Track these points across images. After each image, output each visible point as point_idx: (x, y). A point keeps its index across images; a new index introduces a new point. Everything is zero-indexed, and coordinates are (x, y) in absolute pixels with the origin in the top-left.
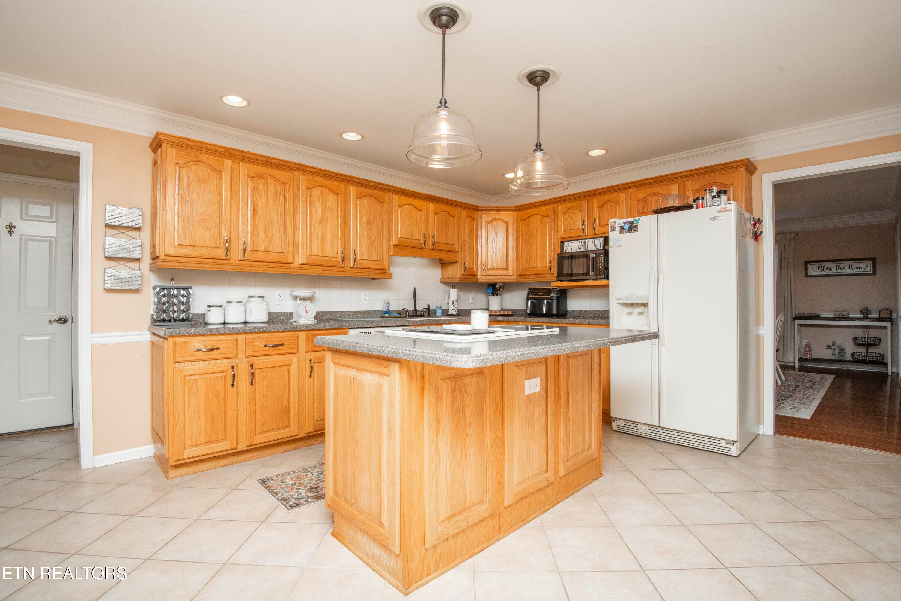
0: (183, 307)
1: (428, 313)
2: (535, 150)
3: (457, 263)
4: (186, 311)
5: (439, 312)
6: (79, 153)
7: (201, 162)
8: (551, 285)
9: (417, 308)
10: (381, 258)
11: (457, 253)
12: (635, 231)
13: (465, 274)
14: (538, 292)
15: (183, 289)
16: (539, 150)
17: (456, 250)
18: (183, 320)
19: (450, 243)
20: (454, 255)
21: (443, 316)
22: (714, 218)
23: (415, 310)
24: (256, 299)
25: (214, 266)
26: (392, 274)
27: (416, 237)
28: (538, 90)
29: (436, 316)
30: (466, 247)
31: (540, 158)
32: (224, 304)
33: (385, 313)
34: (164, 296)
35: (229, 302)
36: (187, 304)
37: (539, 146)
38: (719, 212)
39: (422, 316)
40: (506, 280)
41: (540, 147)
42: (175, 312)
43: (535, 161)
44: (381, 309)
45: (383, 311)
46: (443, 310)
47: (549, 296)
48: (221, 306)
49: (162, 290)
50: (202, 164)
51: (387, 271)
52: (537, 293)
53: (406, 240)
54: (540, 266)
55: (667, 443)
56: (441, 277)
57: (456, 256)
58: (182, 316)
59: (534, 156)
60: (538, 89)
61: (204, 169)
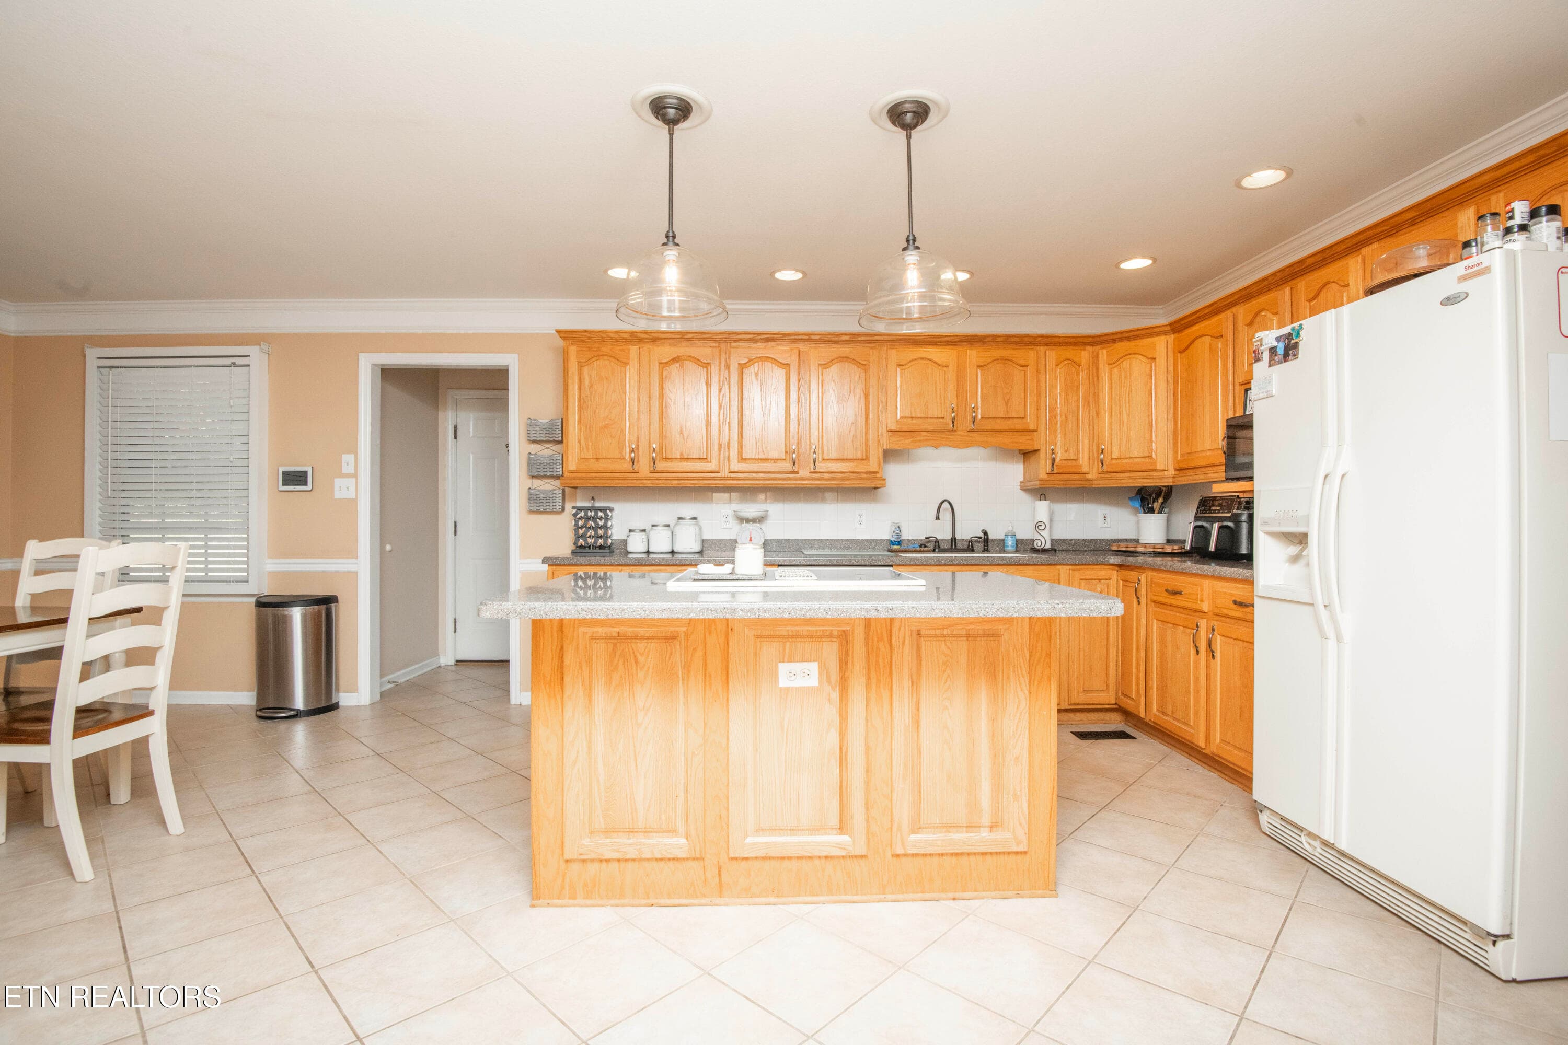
0: (601, 532)
1: (984, 546)
2: (905, 249)
3: (1038, 453)
4: (606, 537)
5: (1010, 543)
6: (508, 366)
7: (603, 355)
8: (1214, 490)
9: (958, 536)
10: (863, 455)
11: (1035, 433)
12: (1294, 355)
13: (1055, 471)
14: (1213, 506)
15: (601, 510)
16: (911, 247)
17: (1032, 428)
18: (601, 547)
19: (1014, 415)
20: (1028, 438)
21: (1017, 551)
22: (1449, 301)
23: (954, 540)
24: (688, 521)
25: (620, 481)
26: (885, 480)
27: (935, 411)
28: (909, 138)
29: (1004, 551)
30: (1057, 422)
31: (914, 264)
32: (648, 528)
33: (893, 545)
34: (581, 518)
35: (653, 526)
36: (605, 527)
37: (911, 242)
38: (1463, 279)
39: (971, 549)
40: (1152, 481)
41: (914, 244)
42: (590, 537)
43: (906, 270)
44: (887, 537)
45: (889, 540)
46: (1018, 541)
47: (1229, 515)
48: (644, 531)
49: (579, 511)
50: (605, 358)
51: (878, 475)
52: (1210, 507)
53: (915, 421)
54: (1209, 448)
55: (1356, 893)
56: (1022, 479)
57: (1032, 440)
58: (601, 542)
59: (903, 259)
60: (907, 136)
61: (607, 362)
